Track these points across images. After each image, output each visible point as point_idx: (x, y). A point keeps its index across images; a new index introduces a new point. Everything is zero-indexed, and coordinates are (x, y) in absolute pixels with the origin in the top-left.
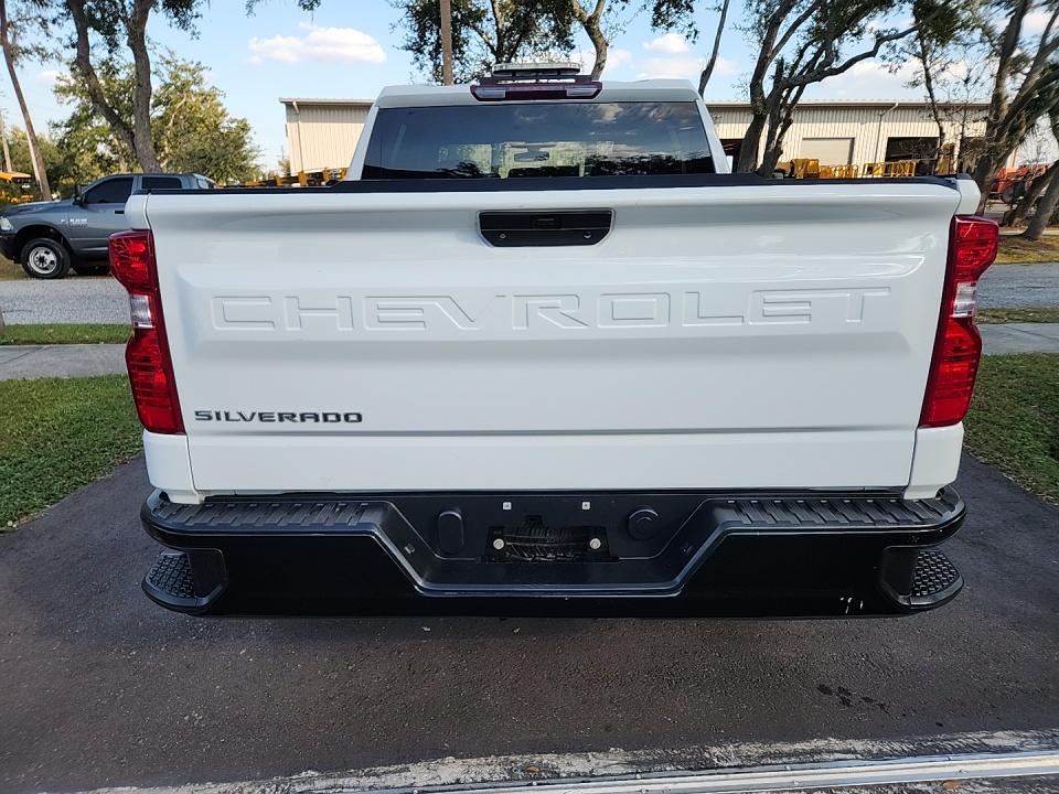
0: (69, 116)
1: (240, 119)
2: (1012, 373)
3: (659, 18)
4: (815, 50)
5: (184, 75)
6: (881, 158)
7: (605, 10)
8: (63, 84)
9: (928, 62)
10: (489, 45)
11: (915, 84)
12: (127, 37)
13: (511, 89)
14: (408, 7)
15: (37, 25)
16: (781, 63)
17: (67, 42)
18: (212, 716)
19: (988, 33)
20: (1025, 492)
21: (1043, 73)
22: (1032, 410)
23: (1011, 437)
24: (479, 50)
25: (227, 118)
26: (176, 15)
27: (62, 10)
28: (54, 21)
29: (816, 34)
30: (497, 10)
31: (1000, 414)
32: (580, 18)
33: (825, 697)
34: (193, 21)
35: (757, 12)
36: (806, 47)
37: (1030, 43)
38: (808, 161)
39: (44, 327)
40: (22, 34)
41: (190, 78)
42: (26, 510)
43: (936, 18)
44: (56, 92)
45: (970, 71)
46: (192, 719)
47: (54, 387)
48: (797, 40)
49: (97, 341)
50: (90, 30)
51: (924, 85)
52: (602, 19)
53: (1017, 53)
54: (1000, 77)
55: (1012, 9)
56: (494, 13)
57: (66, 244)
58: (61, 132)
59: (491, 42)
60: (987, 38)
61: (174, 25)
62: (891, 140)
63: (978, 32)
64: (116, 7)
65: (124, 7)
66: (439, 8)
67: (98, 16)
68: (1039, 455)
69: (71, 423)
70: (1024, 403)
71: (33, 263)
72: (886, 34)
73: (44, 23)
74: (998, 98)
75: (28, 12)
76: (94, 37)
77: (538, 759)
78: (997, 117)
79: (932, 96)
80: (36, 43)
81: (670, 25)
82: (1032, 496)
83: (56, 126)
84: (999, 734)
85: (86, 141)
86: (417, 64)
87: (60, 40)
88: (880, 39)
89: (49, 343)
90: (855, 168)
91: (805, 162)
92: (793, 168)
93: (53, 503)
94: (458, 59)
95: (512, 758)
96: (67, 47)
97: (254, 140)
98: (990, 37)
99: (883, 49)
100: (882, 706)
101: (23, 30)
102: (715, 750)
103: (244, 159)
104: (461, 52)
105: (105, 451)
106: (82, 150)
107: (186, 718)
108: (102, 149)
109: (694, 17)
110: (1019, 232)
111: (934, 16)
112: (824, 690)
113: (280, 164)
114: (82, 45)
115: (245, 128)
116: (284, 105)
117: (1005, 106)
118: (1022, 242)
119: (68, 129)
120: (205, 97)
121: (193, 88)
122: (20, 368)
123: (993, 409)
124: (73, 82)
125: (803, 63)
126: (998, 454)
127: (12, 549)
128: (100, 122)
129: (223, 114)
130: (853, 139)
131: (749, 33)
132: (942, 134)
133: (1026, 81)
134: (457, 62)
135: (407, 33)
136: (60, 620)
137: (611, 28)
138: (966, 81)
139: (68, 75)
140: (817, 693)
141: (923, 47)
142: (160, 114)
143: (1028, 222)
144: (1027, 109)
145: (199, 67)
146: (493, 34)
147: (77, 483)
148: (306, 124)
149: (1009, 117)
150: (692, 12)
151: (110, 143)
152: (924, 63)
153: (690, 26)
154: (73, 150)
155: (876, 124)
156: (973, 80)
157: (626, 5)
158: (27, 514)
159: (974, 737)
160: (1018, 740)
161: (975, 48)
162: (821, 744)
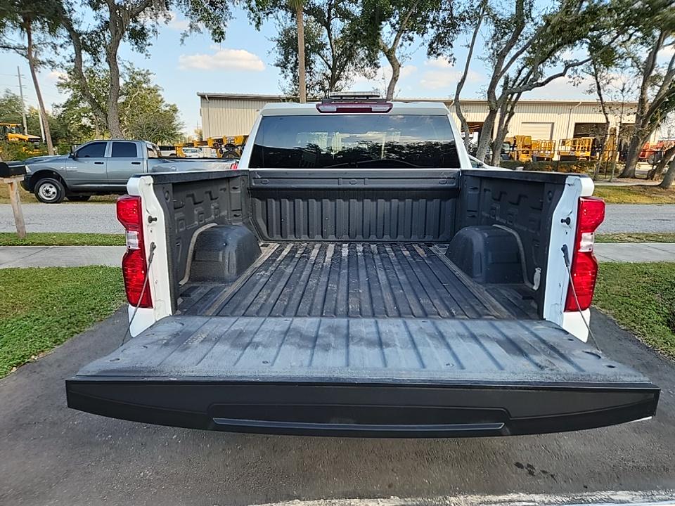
0: (65, 101)
1: (172, 104)
2: (646, 273)
3: (432, 50)
4: (528, 70)
5: (138, 78)
6: (571, 136)
7: (398, 45)
8: (62, 81)
9: (599, 79)
10: (328, 64)
11: (591, 91)
12: (106, 56)
13: (340, 107)
14: (278, 41)
15: (50, 47)
16: (507, 78)
17: (68, 58)
18: (157, 473)
19: (636, 61)
20: (648, 348)
21: (670, 86)
22: (656, 297)
23: (642, 314)
24: (321, 67)
25: (164, 104)
26: (136, 44)
27: (67, 40)
28: (61, 46)
29: (529, 62)
30: (333, 44)
31: (636, 299)
32: (384, 50)
33: (519, 470)
34: (147, 48)
35: (492, 48)
36: (523, 68)
37: (663, 67)
38: (524, 137)
39: (50, 235)
40: (41, 53)
41: (142, 80)
42: (42, 349)
43: (603, 53)
44: (58, 86)
45: (624, 84)
46: (145, 475)
47: (57, 273)
48: (517, 65)
49: (83, 244)
50: (83, 52)
51: (596, 92)
52: (397, 51)
53: (654, 73)
54: (643, 89)
55: (650, 47)
56: (331, 46)
57: (63, 182)
58: (60, 111)
59: (329, 62)
60: (635, 64)
61: (135, 50)
62: (577, 125)
63: (629, 61)
64: (100, 38)
65: (105, 38)
66: (297, 41)
67: (89, 43)
68: (659, 325)
69: (69, 296)
70: (651, 293)
71: (42, 193)
72: (571, 63)
73: (54, 47)
74: (642, 101)
75: (45, 40)
76: (86, 56)
77: (349, 502)
78: (642, 113)
79: (601, 99)
80: (49, 58)
81: (439, 55)
82: (652, 350)
83: (58, 107)
84: (620, 492)
85: (75, 116)
86: (283, 75)
87: (64, 57)
88: (568, 65)
89: (53, 245)
90: (554, 142)
91: (523, 138)
92: (515, 141)
93: (59, 344)
94: (308, 72)
95: (333, 501)
96: (68, 62)
97: (180, 118)
98: (637, 64)
99: (569, 71)
100: (552, 476)
101: (42, 50)
102: (452, 499)
103: (174, 129)
104: (310, 68)
105: (89, 313)
106: (72, 122)
107: (142, 474)
108: (85, 121)
109: (452, 50)
110: (658, 183)
111: (602, 50)
112: (519, 465)
113: (196, 132)
114: (78, 60)
115: (175, 111)
116: (199, 97)
117: (647, 105)
118: (659, 190)
119: (65, 109)
120: (151, 90)
121: (144, 85)
122: (35, 261)
123: (632, 296)
124: (69, 80)
125: (521, 78)
126: (633, 324)
127: (35, 372)
128: (85, 104)
129: (162, 101)
130: (553, 123)
131: (487, 62)
132: (608, 122)
133: (660, 91)
134: (308, 74)
135: (278, 56)
136: (65, 416)
137: (402, 56)
138: (622, 91)
139: (66, 76)
140: (514, 467)
141: (595, 69)
142: (123, 101)
143: (663, 177)
144: (661, 108)
145: (148, 73)
146: (330, 58)
147: (73, 333)
148: (213, 109)
149: (650, 113)
150: (452, 47)
151: (90, 118)
152: (596, 79)
153: (451, 56)
154: (67, 121)
155: (567, 115)
156: (626, 90)
157: (412, 43)
158: (43, 351)
159: (605, 495)
160: (631, 497)
161: (627, 70)
162: (514, 496)
